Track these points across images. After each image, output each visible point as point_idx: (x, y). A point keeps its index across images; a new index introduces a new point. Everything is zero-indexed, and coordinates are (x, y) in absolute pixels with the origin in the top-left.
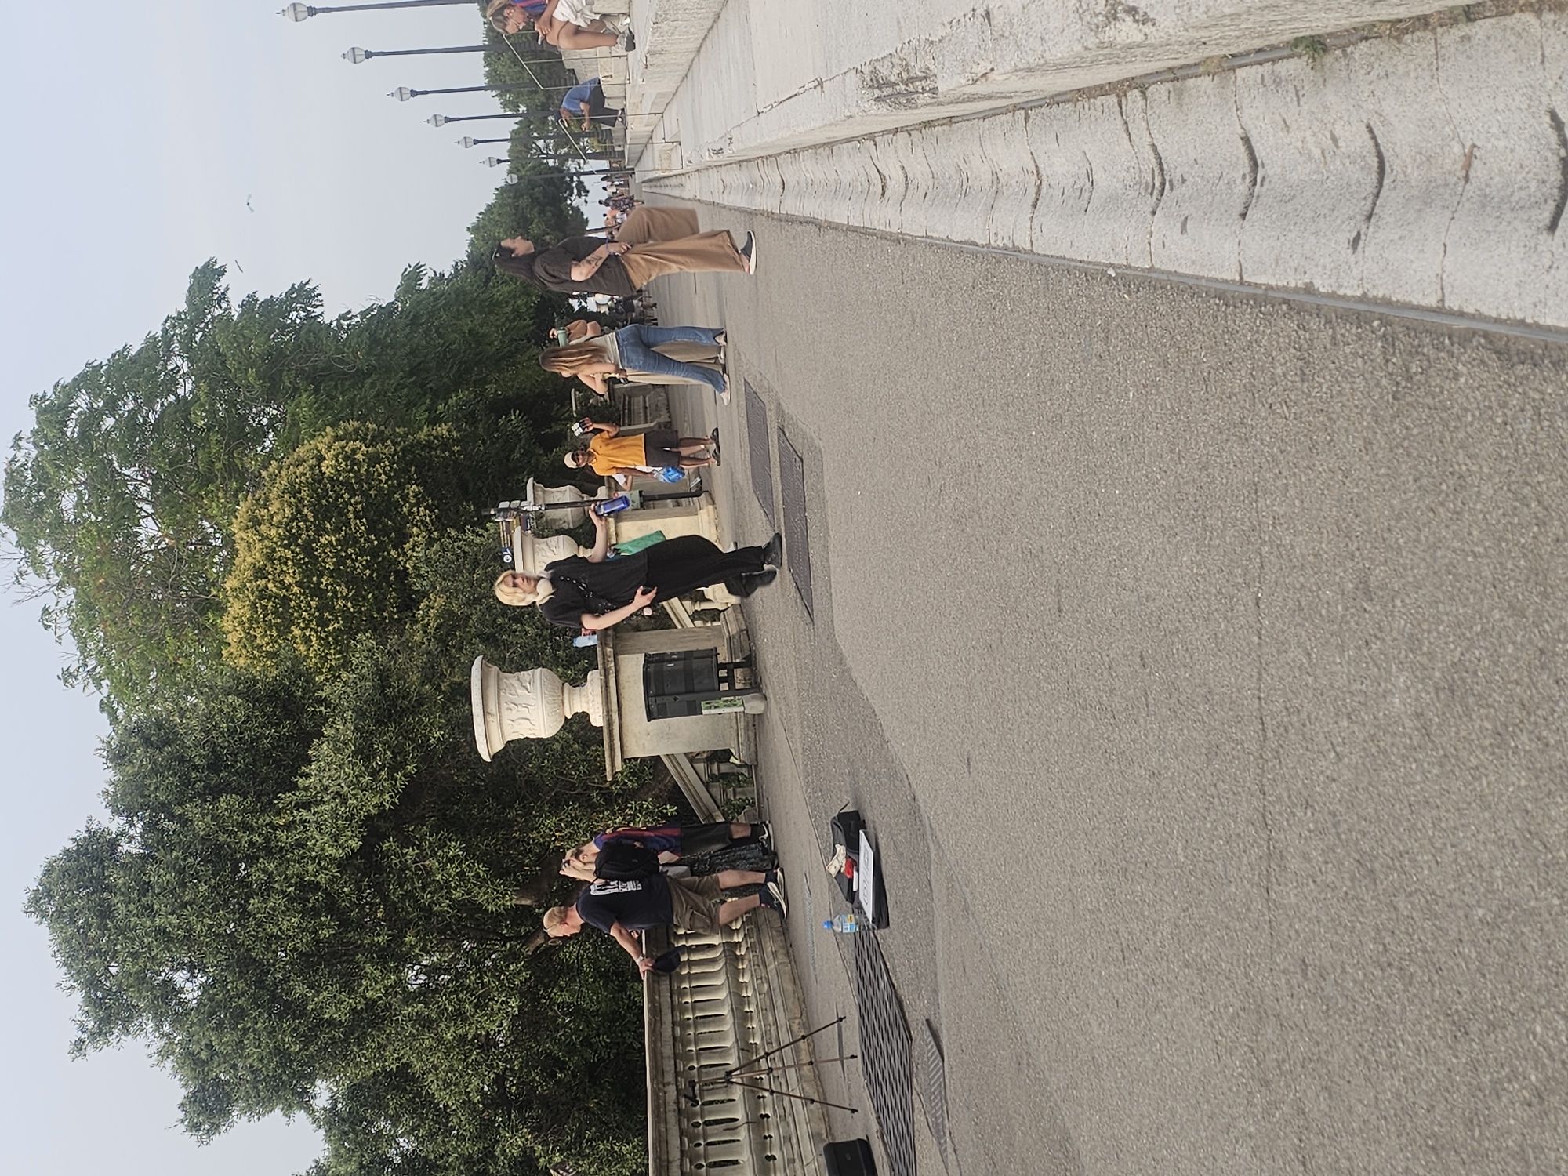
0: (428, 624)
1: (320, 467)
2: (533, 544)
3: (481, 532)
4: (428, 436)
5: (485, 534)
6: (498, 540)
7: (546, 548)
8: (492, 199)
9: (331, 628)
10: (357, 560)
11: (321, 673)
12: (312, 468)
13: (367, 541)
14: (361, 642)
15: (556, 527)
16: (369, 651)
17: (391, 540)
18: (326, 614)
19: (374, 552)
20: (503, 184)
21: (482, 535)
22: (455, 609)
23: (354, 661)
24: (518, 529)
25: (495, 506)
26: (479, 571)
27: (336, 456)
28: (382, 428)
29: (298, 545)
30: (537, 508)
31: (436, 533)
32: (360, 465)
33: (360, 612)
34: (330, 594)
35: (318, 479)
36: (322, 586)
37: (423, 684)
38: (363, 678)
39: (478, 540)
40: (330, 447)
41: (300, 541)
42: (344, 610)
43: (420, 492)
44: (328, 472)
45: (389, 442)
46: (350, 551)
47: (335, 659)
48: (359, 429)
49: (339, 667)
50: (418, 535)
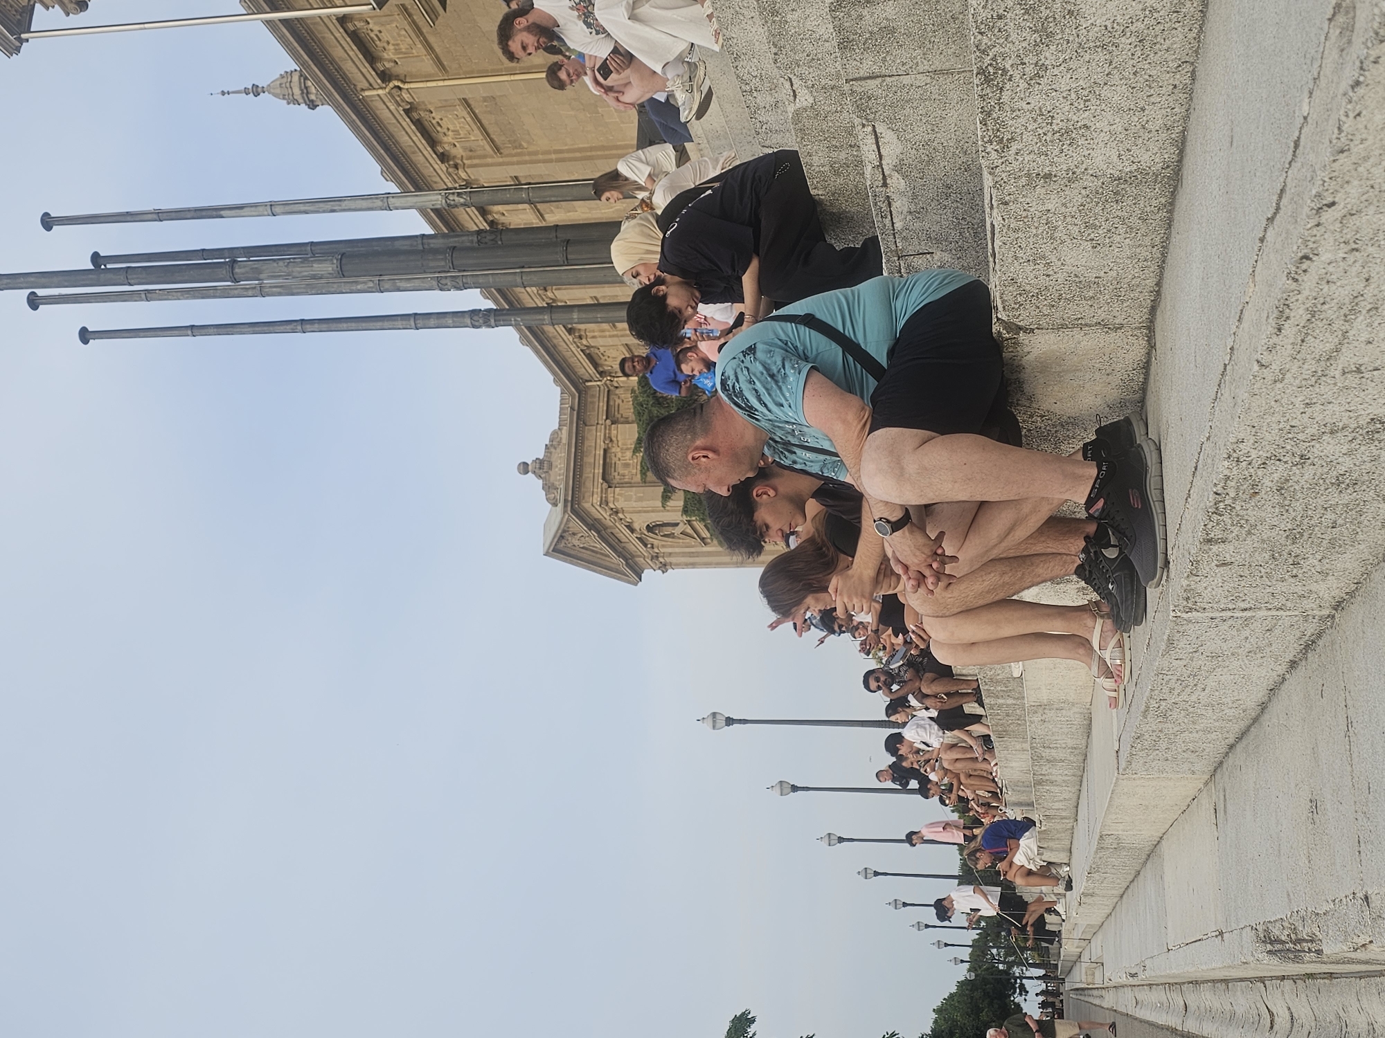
8: (954, 989)
20: (963, 979)
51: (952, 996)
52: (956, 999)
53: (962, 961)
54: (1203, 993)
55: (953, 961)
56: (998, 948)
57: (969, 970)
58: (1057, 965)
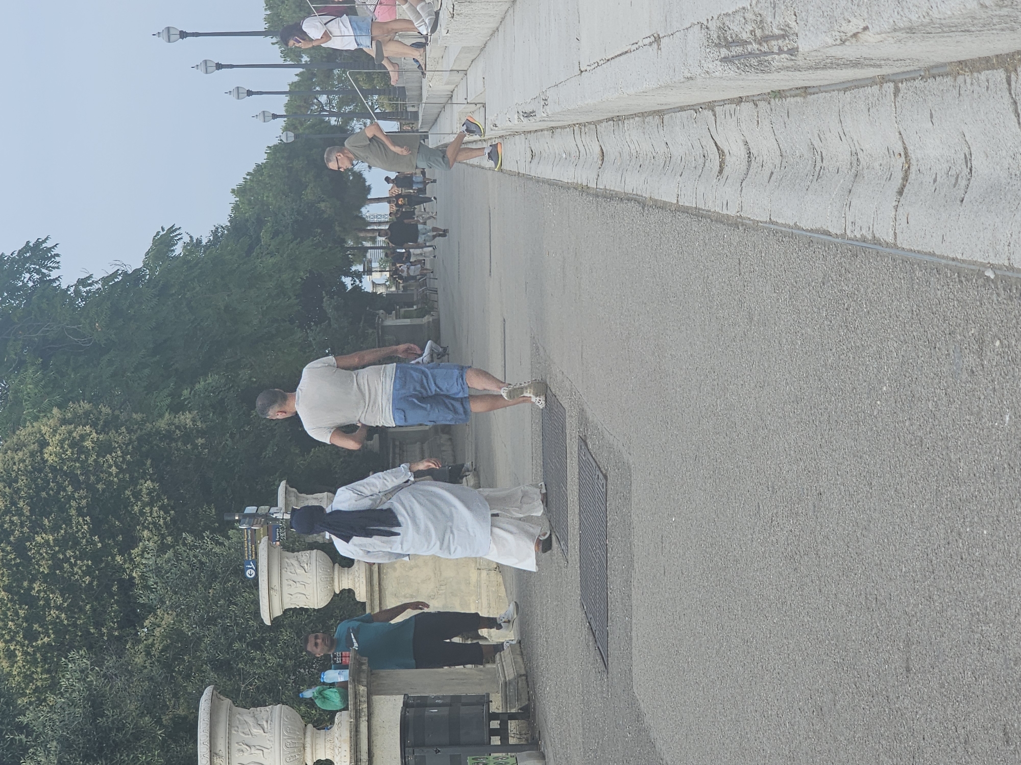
0: (153, 645)
1: (42, 453)
2: (281, 559)
3: (221, 539)
4: (169, 425)
5: (227, 544)
6: (240, 550)
7: (295, 563)
8: (262, 159)
9: (39, 642)
10: (76, 564)
11: (24, 695)
12: (32, 454)
13: (90, 542)
14: (73, 661)
16: (82, 671)
17: (117, 544)
18: (36, 626)
19: (96, 557)
20: (276, 142)
21: (222, 544)
22: (185, 628)
23: (64, 682)
24: (264, 540)
25: (241, 510)
26: (217, 586)
27: (62, 442)
29: (9, 543)
31: (169, 539)
32: (88, 455)
33: (75, 625)
34: (41, 603)
35: (39, 467)
36: (33, 593)
37: (142, 715)
38: (73, 703)
39: (217, 550)
40: (55, 431)
41: (12, 538)
42: (56, 623)
43: (154, 489)
44: (51, 460)
45: (123, 429)
46: (69, 553)
47: (41, 678)
48: (91, 412)
49: (45, 689)
50: (148, 539)
51: (259, 168)
52: (265, 172)
53: (275, 116)
54: (627, 134)
55: (261, 117)
56: (328, 93)
57: (286, 129)
58: (416, 113)
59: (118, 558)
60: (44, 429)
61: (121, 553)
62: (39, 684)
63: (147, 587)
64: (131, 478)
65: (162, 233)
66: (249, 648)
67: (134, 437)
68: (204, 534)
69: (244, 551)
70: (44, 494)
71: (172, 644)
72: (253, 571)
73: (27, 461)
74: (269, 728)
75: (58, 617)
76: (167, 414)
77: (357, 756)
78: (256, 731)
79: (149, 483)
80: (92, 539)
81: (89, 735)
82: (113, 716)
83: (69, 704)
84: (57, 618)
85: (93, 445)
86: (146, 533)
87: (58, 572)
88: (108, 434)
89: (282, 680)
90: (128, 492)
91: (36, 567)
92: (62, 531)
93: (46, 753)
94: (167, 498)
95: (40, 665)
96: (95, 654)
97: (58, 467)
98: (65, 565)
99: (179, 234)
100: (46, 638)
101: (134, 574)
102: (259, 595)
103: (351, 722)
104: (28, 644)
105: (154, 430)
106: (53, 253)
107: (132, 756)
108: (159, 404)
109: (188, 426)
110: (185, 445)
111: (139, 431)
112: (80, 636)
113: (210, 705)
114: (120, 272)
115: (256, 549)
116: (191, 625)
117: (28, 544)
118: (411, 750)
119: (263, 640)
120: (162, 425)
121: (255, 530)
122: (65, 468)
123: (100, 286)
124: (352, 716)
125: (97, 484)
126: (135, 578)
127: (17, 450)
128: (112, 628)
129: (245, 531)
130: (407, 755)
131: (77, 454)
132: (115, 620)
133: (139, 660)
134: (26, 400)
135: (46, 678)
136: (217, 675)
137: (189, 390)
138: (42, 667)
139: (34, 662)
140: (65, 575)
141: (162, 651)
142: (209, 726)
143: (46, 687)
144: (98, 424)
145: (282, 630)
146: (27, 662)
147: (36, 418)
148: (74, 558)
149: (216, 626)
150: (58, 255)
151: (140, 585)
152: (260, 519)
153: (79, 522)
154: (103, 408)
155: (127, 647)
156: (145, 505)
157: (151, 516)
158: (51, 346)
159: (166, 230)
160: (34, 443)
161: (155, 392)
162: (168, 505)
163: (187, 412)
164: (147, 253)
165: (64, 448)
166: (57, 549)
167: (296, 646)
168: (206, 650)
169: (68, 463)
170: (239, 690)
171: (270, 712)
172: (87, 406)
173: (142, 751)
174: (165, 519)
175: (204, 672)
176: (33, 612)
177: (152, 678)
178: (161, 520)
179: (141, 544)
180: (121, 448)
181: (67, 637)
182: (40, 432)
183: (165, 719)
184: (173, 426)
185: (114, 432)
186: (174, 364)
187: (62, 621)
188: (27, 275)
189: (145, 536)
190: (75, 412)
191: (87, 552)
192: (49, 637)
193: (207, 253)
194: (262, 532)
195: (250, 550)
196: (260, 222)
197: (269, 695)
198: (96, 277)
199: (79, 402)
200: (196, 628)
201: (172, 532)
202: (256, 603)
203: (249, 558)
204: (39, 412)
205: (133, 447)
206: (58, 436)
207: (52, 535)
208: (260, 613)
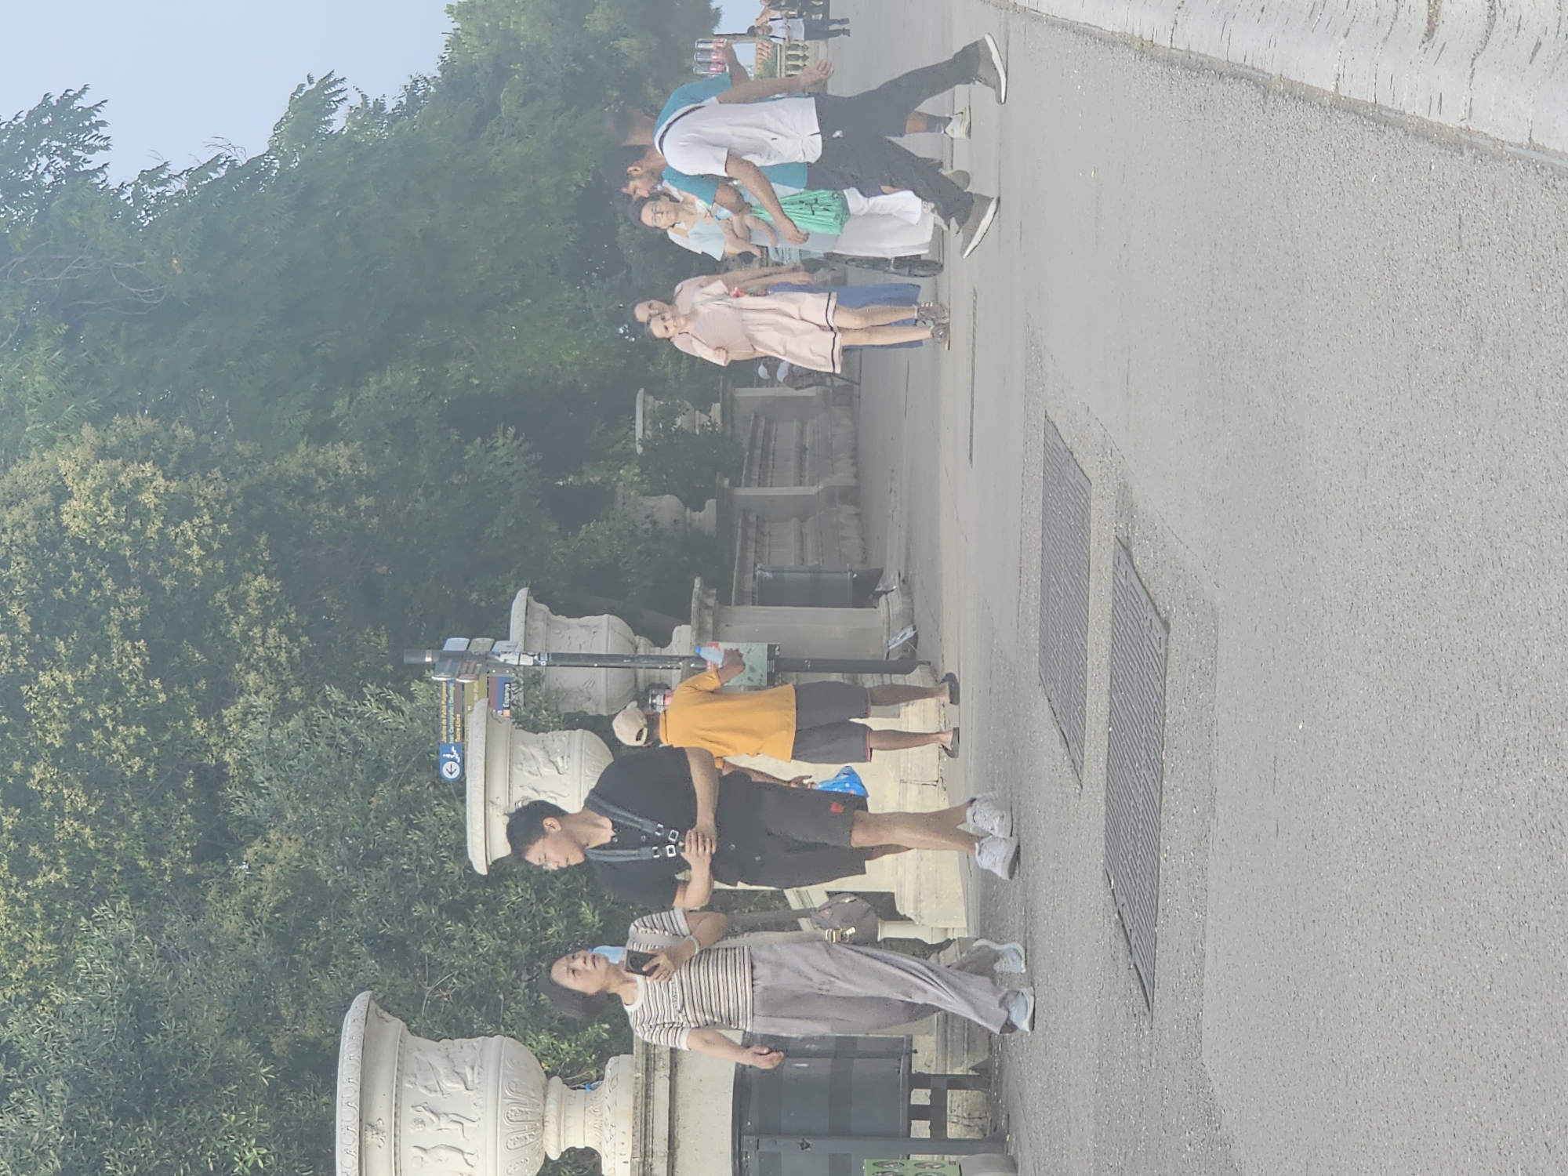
0: (258, 898)
1: (58, 513)
2: (512, 745)
4: (306, 466)
5: (407, 708)
6: (433, 723)
7: (539, 755)
9: (40, 880)
10: (115, 733)
12: (40, 514)
13: (145, 691)
14: (103, 922)
15: (567, 708)
16: (119, 944)
17: (196, 696)
18: (34, 850)
19: (154, 719)
21: (399, 710)
22: (321, 869)
23: (81, 963)
24: (480, 705)
25: (436, 645)
26: (384, 790)
27: (97, 492)
28: (206, 439)
30: (527, 661)
31: (297, 691)
32: (146, 519)
33: (109, 851)
34: (47, 804)
35: (51, 539)
36: (32, 784)
37: (230, 1033)
38: (100, 1007)
39: (387, 718)
40: (85, 471)
42: (74, 844)
43: (271, 593)
44: (76, 526)
45: (216, 472)
46: (103, 710)
47: (40, 952)
48: (155, 436)
49: (47, 973)
50: (257, 691)
59: (198, 725)
60: (64, 466)
61: (203, 714)
62: (36, 962)
63: (249, 784)
64: (229, 568)
65: (308, 87)
66: (444, 917)
67: (237, 489)
68: (365, 690)
69: (440, 726)
70: (59, 593)
71: (294, 897)
72: (456, 767)
73: (29, 527)
74: (476, 1081)
75: (77, 834)
76: (302, 446)
77: (645, 1146)
78: (452, 1086)
79: (261, 581)
80: (148, 686)
81: (128, 1070)
82: (175, 1033)
83: (90, 1008)
84: (76, 836)
85: (157, 501)
86: (252, 678)
87: (80, 745)
88: (186, 480)
89: (506, 982)
90: (220, 597)
91: (39, 733)
92: (92, 667)
93: (44, 1101)
94: (296, 610)
95: (39, 926)
96: (147, 910)
97: (88, 541)
98: (95, 733)
99: (340, 91)
100: (53, 873)
101: (227, 758)
102: (465, 814)
103: (637, 1078)
104: (17, 884)
105: (276, 475)
106: (94, 119)
107: (209, 1113)
108: (287, 422)
109: (341, 471)
110: (335, 507)
111: (246, 477)
112: (120, 873)
113: (362, 1030)
114: (223, 160)
115: (463, 722)
116: (333, 866)
117: (25, 688)
118: (752, 1140)
119: (471, 902)
120: (292, 467)
121: (463, 684)
122: (102, 543)
123: (184, 187)
124: (640, 1066)
125: (162, 577)
126: (227, 764)
127: (11, 505)
128: (181, 859)
129: (444, 685)
130: (744, 1150)
131: (126, 517)
132: (188, 845)
133: (231, 925)
134: (31, 406)
135: (50, 951)
136: (381, 965)
137: (347, 399)
138: (44, 929)
139: (28, 919)
140: (94, 753)
141: (276, 910)
142: (359, 1070)
143: (49, 969)
144: (169, 460)
145: (509, 883)
146: (15, 918)
147: (50, 443)
148: (112, 720)
149: (381, 869)
150: (103, 123)
151: (237, 780)
152: (473, 663)
153: (124, 650)
154: (180, 429)
155: (209, 898)
156: (252, 622)
157: (263, 643)
158: (85, 302)
159: (316, 81)
160: (43, 492)
161: (280, 399)
162: (297, 625)
163: (341, 444)
164: (278, 126)
165: (101, 504)
166: (80, 700)
167: (534, 916)
168: (360, 915)
169: (107, 534)
170: (421, 996)
171: (478, 1050)
172: (149, 424)
173: (229, 1107)
174: (289, 652)
175: (355, 957)
176: (30, 821)
177: (254, 964)
178: (283, 654)
179: (242, 700)
180: (210, 508)
181: (94, 873)
182: (56, 470)
183: (278, 1045)
184: (314, 471)
185: (199, 477)
186: (319, 346)
187: (85, 842)
188: (44, 161)
189: (251, 684)
190: (124, 434)
191: (137, 709)
192: (58, 871)
193: (394, 129)
194: (475, 690)
195: (451, 723)
196: (500, 73)
197: (480, 1011)
198: (175, 168)
199: (133, 416)
200: (343, 871)
201: (302, 678)
202: (460, 827)
203: (448, 739)
204: (56, 429)
205: (233, 509)
206: (89, 481)
207: (72, 673)
208: (466, 848)
